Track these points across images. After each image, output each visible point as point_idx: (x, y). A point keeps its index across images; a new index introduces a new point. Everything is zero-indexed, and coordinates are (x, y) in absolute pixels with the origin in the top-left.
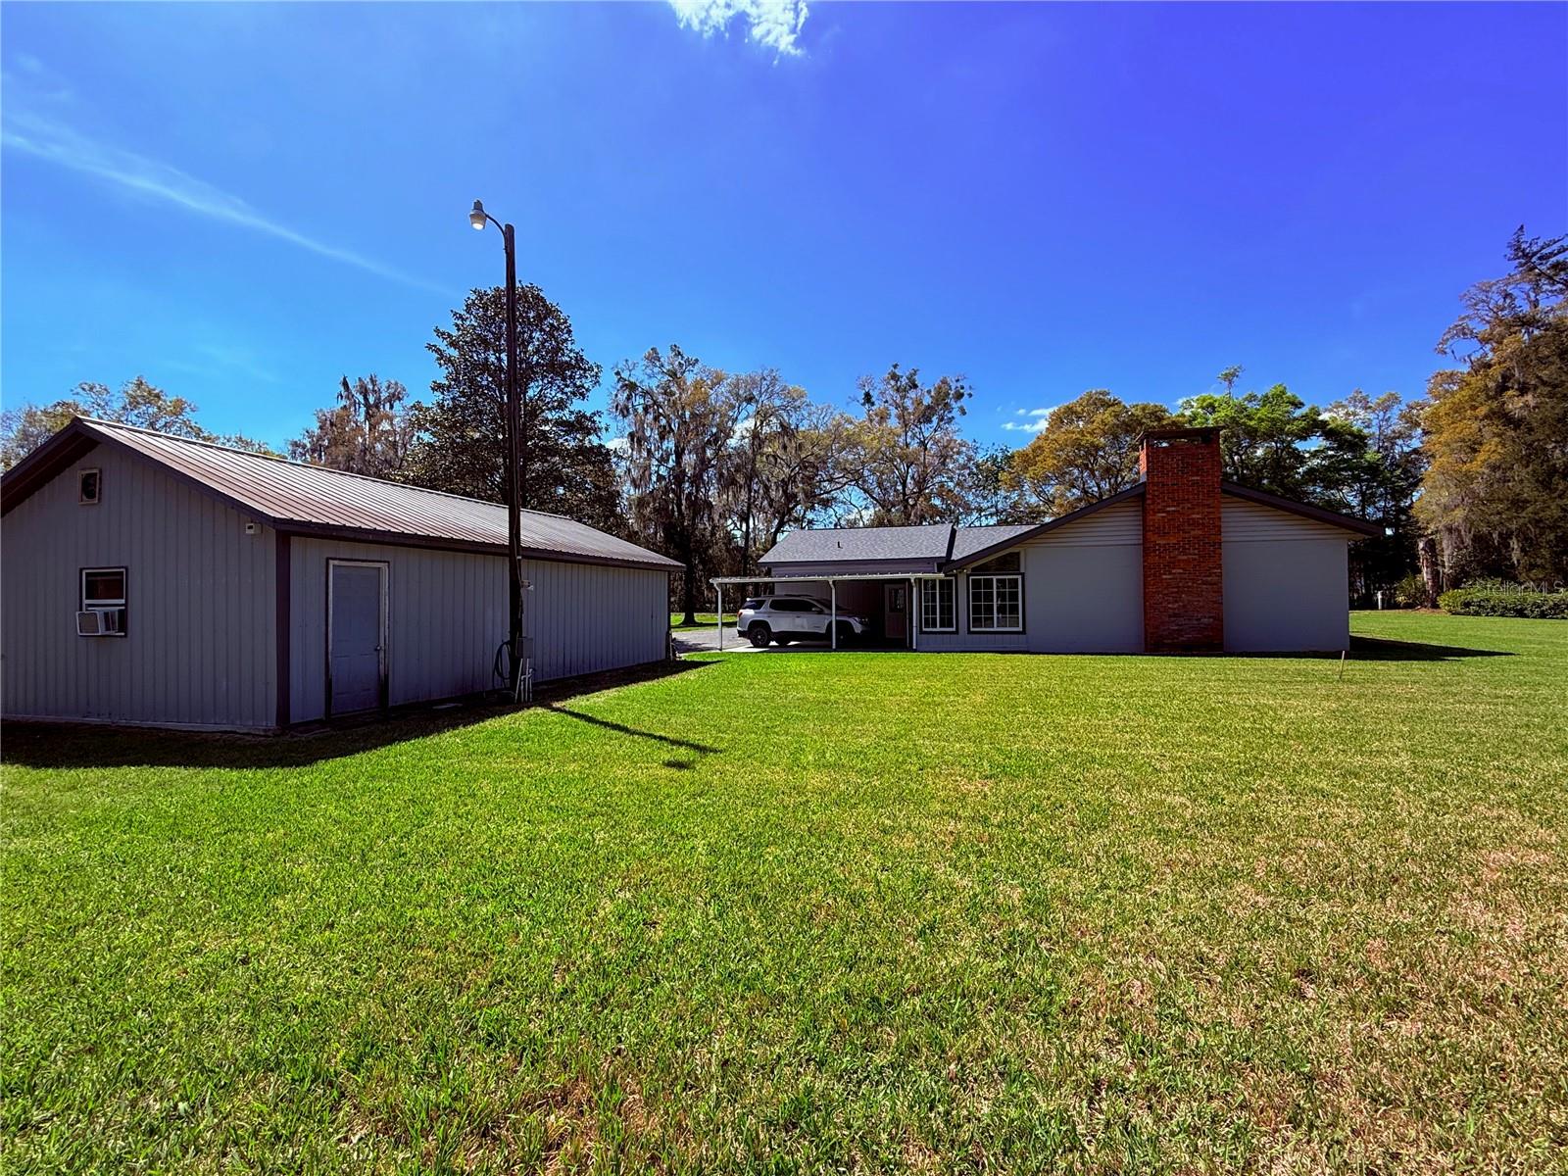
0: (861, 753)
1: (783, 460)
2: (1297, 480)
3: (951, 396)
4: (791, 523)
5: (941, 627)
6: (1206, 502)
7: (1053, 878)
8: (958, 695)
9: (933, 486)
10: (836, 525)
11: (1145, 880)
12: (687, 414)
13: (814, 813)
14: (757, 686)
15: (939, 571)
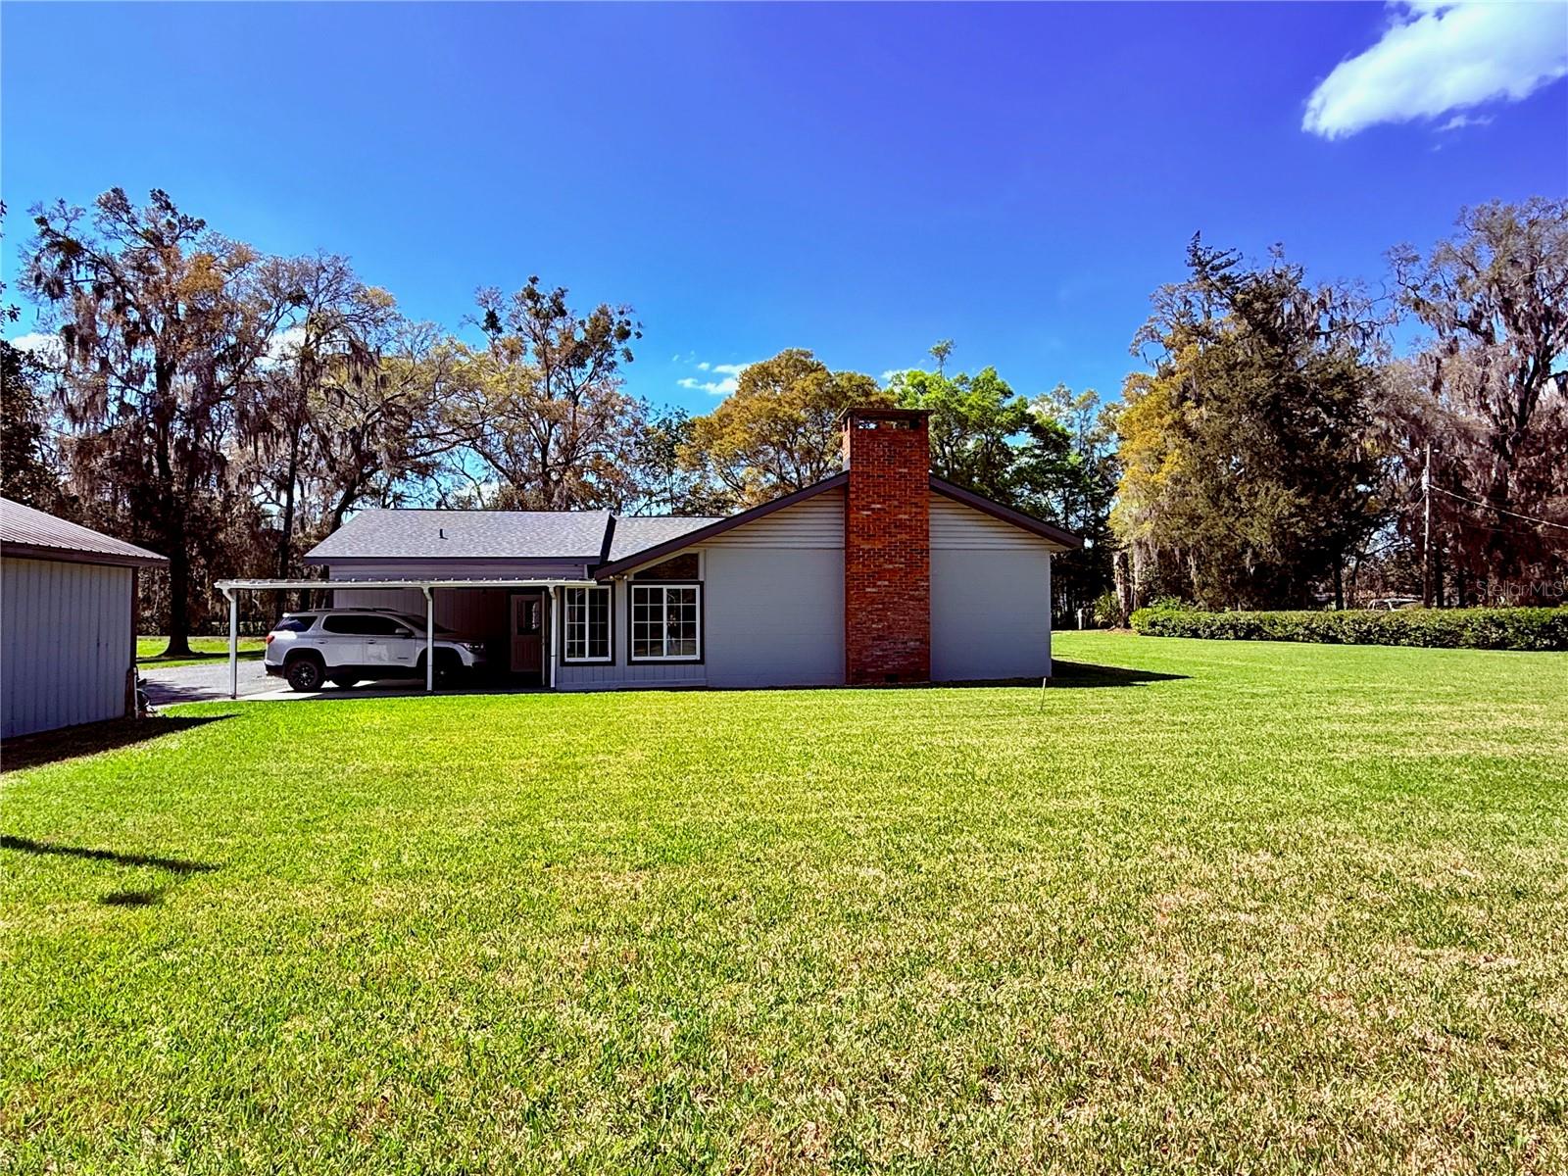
0: (459, 850)
1: (355, 399)
2: (1006, 480)
3: (612, 333)
4: (366, 498)
5: (590, 656)
6: (913, 500)
7: (719, 998)
8: (610, 752)
9: (585, 456)
10: (439, 504)
11: (830, 984)
12: (182, 308)
13: (374, 953)
14: (293, 755)
15: (591, 577)
